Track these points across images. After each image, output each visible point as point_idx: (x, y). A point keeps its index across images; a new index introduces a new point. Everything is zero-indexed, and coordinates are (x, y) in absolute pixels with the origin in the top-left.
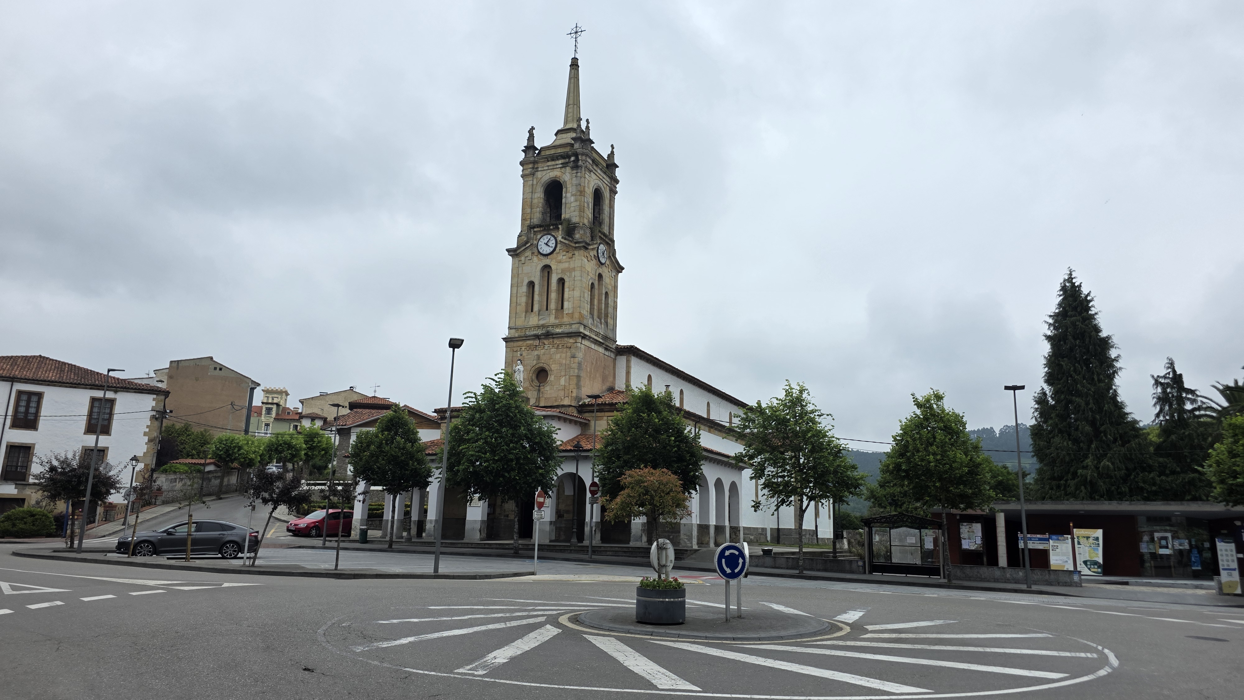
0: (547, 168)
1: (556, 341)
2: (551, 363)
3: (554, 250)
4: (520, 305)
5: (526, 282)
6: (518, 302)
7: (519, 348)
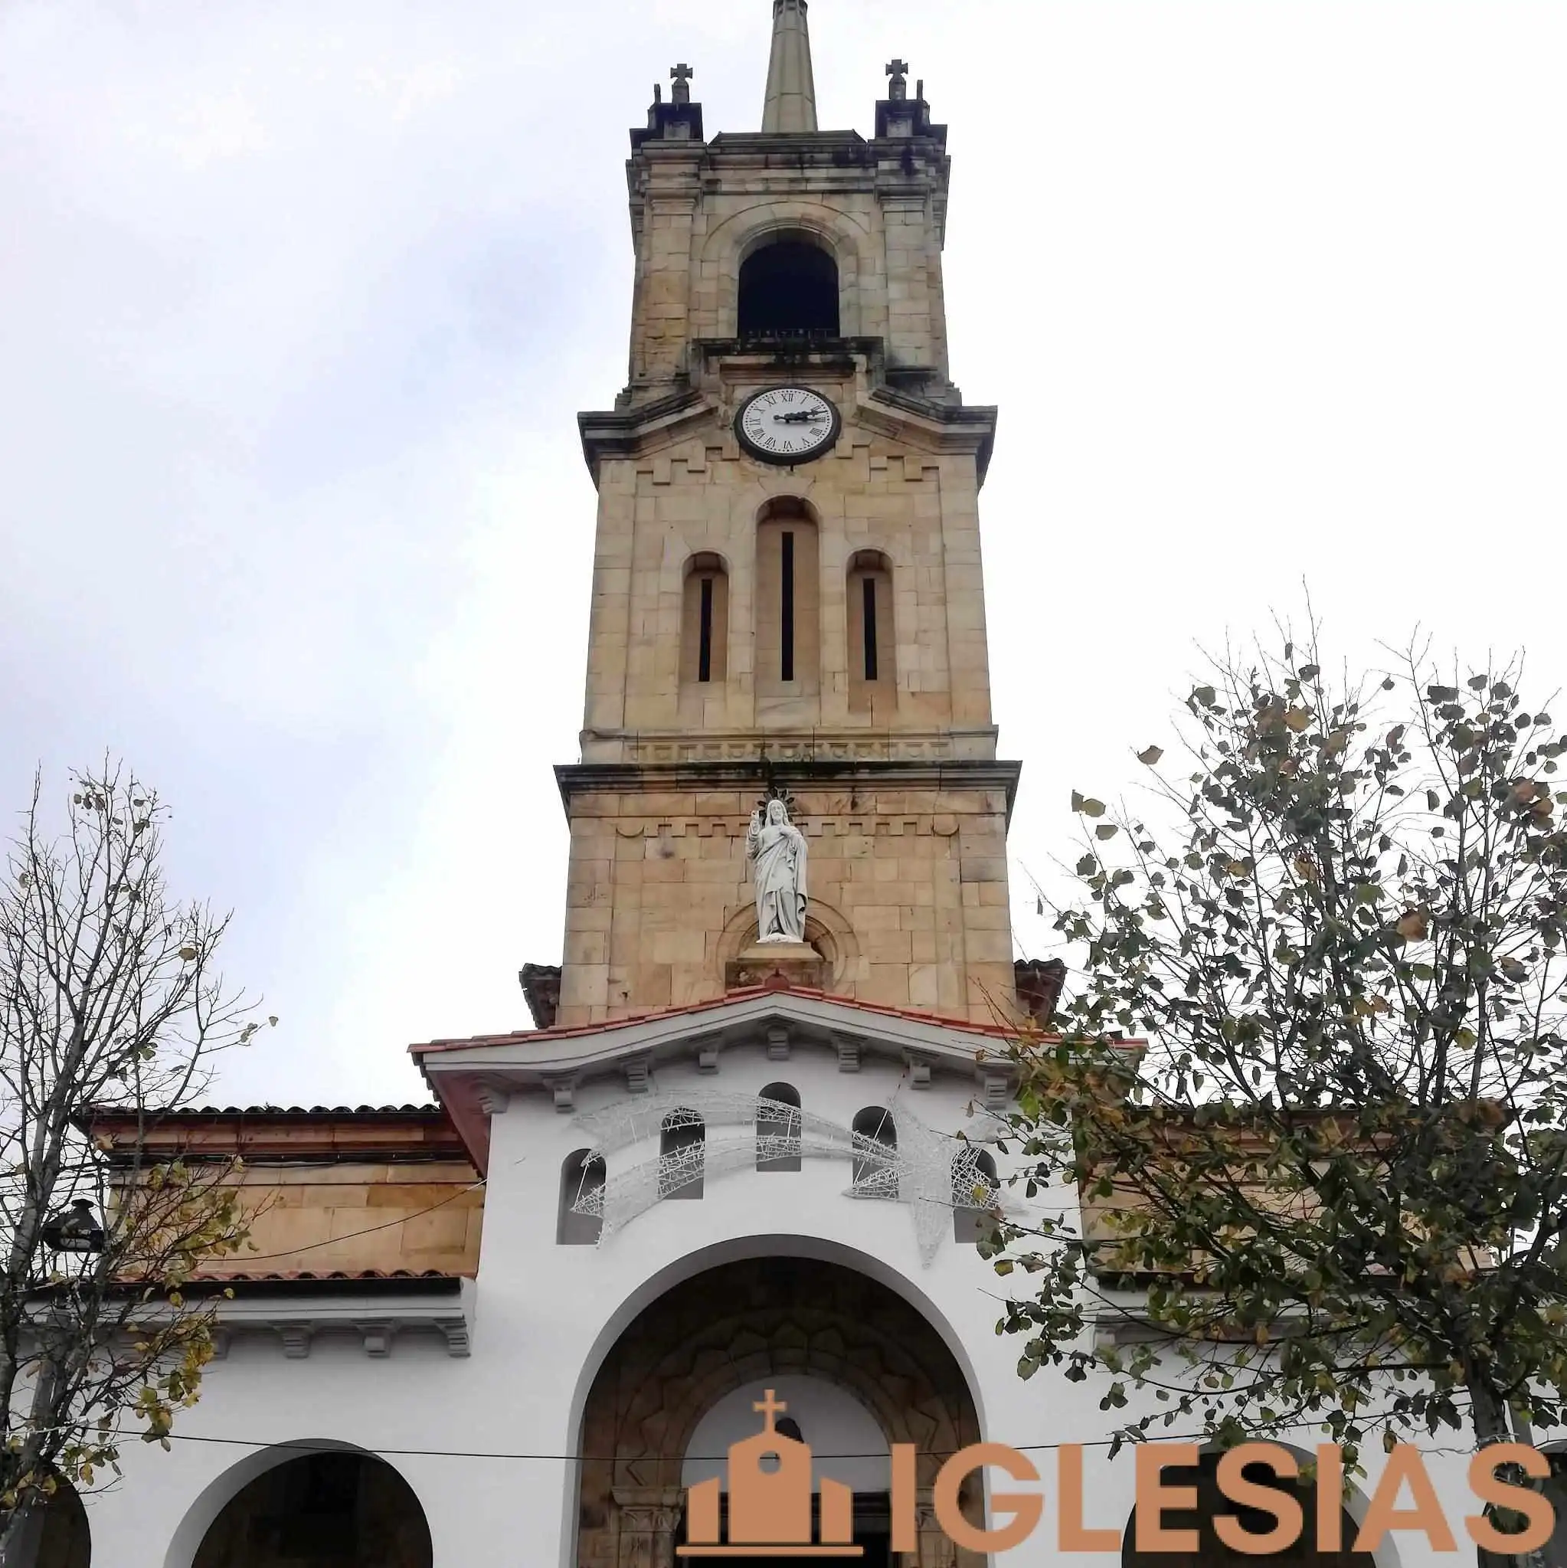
0: (760, 187)
1: (869, 800)
2: (847, 898)
3: (829, 444)
4: (648, 643)
5: (678, 555)
6: (638, 629)
7: (651, 826)
